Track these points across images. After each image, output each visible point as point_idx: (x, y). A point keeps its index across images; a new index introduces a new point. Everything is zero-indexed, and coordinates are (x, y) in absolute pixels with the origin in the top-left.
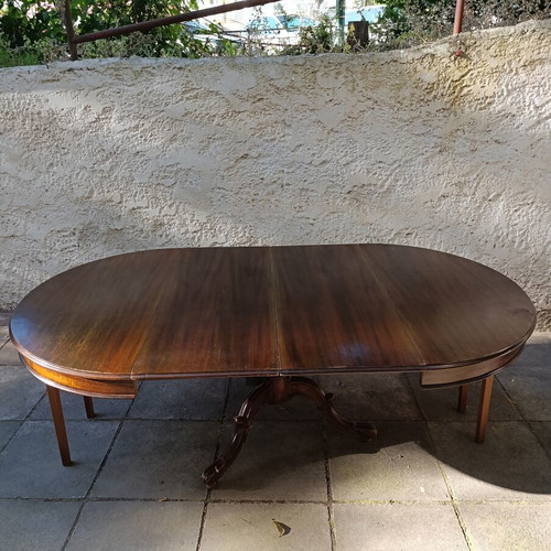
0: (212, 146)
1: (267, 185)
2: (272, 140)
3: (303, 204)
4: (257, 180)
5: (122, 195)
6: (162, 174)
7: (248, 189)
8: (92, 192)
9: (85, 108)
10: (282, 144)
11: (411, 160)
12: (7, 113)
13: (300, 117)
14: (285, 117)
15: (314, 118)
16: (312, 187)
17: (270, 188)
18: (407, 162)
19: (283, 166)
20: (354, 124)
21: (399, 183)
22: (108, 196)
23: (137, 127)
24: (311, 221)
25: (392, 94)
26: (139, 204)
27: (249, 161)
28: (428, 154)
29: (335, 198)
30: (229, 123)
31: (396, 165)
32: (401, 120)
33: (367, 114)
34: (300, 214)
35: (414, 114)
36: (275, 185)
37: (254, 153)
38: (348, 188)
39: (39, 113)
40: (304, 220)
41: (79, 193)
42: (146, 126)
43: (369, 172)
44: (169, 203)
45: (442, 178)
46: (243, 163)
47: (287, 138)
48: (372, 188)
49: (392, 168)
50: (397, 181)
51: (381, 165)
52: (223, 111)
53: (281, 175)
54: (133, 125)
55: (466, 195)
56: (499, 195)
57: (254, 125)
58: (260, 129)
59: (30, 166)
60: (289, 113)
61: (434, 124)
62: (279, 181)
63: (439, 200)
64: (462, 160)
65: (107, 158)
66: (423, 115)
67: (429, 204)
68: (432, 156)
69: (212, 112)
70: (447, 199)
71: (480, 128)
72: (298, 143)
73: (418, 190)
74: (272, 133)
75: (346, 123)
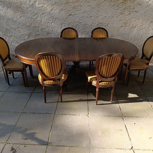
0: (62, 12)
1: (76, 23)
2: (78, 10)
3: (85, 28)
4: (74, 21)
5: (39, 25)
6: (49, 19)
7: (71, 24)
8: (31, 24)
9: (30, 1)
10: (80, 12)
11: (113, 16)
12: (9, 2)
13: (85, 4)
15: (89, 4)
16: (88, 23)
17: (77, 24)
18: (112, 17)
19: (80, 17)
20: (99, 6)
21: (110, 23)
22: (35, 25)
23: (43, 6)
24: (87, 33)
26: (43, 28)
27: (72, 16)
28: (118, 15)
29: (93, 27)
30: (67, 5)
31: (109, 18)
32: (111, 5)
33: (102, 4)
34: (84, 31)
35: (115, 4)
36: (78, 23)
37: (73, 14)
38: (97, 24)
39: (18, 2)
40: (85, 33)
41: (28, 24)
42: (45, 6)
43: (102, 20)
44: (51, 27)
45: (121, 21)
46: (70, 16)
47: (81, 10)
48: (103, 24)
51: (106, 18)
52: (65, 2)
53: (80, 20)
54: (42, 6)
55: (127, 26)
56: (136, 26)
57: (73, 6)
58: (75, 7)
59: (15, 17)
60: (82, 3)
61: (120, 6)
62: (79, 22)
63: (120, 27)
64: (126, 16)
65: (35, 15)
66: (117, 4)
67: (118, 28)
68: (119, 15)
69: (62, 2)
70: (122, 27)
71: (132, 8)
72: (84, 11)
73: (115, 25)
74: (78, 8)
75: (97, 6)
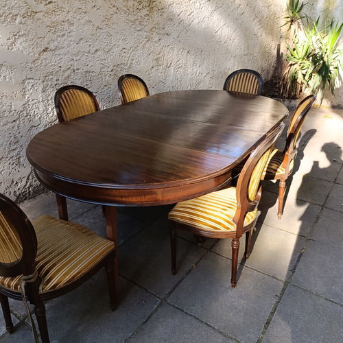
0: (19, 42)
1: (64, 71)
2: (63, 35)
3: (88, 82)
4: (57, 68)
7: (51, 77)
10: (70, 39)
11: (137, 46)
13: (78, 17)
14: (69, 17)
15: (87, 18)
16: (92, 69)
17: (66, 74)
18: (135, 48)
19: (73, 55)
20: (109, 23)
25: (124, 4)
27: (49, 54)
28: (144, 42)
29: (105, 76)
30: (29, 22)
31: (131, 50)
32: (130, 21)
33: (114, 17)
35: (136, 17)
36: (69, 71)
37: (52, 46)
38: (111, 68)
43: (120, 56)
45: (150, 57)
46: (45, 55)
47: (72, 34)
48: (123, 66)
49: (130, 52)
50: (133, 60)
51: (125, 50)
52: (23, 11)
53: (72, 63)
55: (160, 65)
56: (171, 64)
57: (49, 24)
58: (54, 26)
60: (71, 14)
61: (145, 23)
62: (72, 68)
63: (151, 69)
64: (156, 45)
66: (139, 17)
67: (147, 73)
68: (145, 44)
69: (15, 12)
70: (154, 69)
71: (161, 26)
72: (80, 37)
73: (142, 65)
74: (62, 30)
75: (105, 23)
